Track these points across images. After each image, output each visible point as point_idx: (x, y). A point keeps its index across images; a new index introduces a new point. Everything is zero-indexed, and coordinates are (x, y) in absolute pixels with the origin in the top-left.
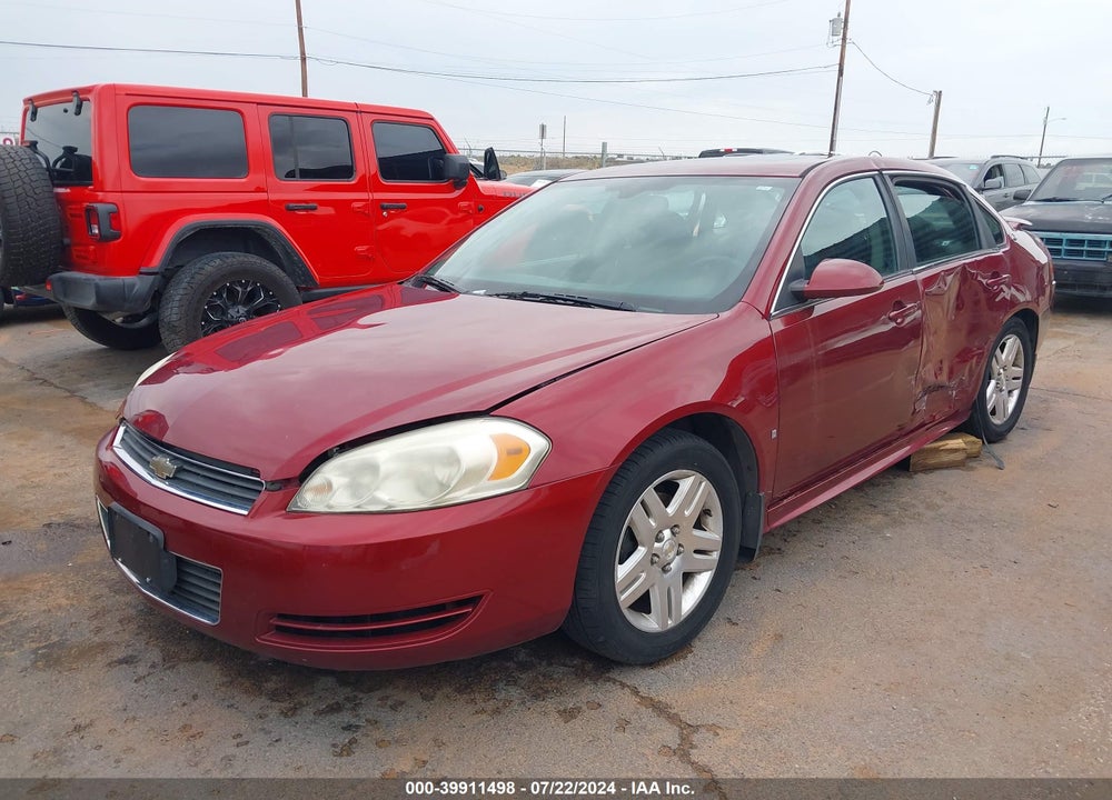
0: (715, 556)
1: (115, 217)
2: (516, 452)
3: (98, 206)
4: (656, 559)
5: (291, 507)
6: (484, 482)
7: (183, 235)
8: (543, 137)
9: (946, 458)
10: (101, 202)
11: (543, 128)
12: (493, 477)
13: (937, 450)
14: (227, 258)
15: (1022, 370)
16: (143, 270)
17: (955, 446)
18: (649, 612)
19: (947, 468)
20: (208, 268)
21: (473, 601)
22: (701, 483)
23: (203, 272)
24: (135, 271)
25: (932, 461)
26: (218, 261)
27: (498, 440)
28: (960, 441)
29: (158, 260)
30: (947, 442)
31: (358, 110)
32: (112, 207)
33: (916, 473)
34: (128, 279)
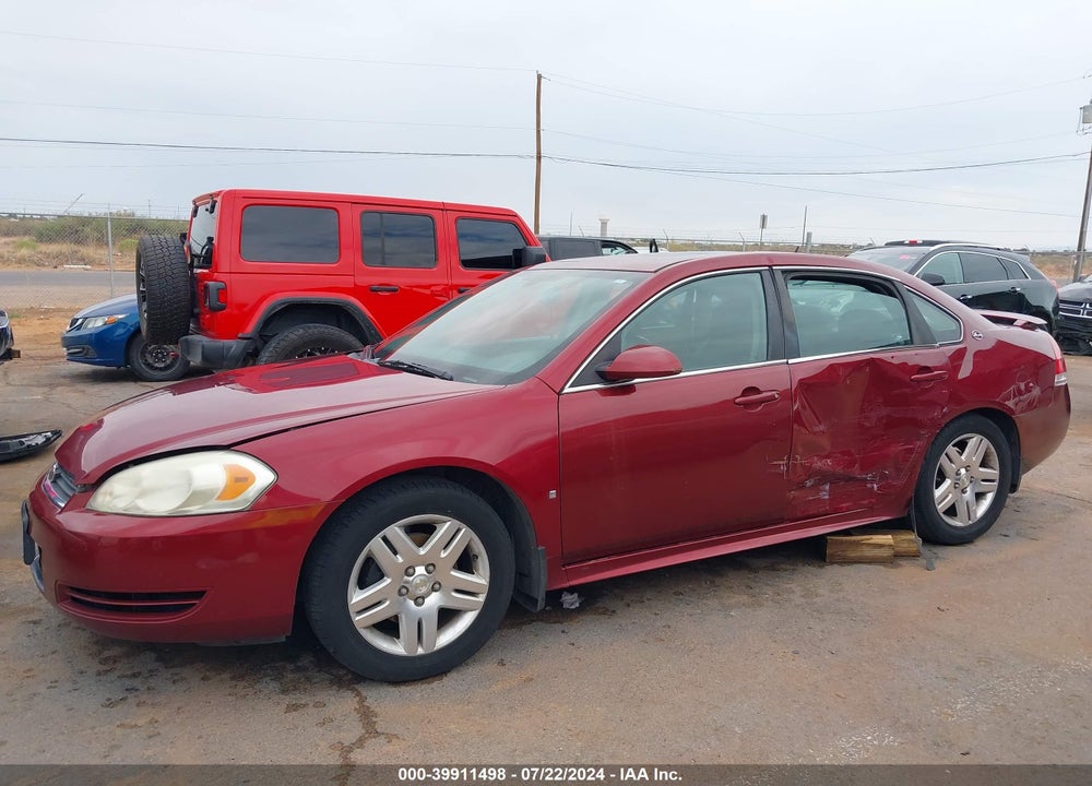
0: (481, 598)
1: (223, 292)
2: (240, 480)
3: (211, 283)
4: (404, 591)
5: (88, 507)
6: (214, 502)
7: (273, 309)
8: (763, 226)
9: (869, 552)
10: (215, 280)
11: (764, 218)
12: (219, 498)
13: (858, 544)
14: (310, 328)
15: (997, 472)
16: (240, 335)
17: (880, 542)
18: (398, 637)
19: (870, 563)
20: (292, 336)
21: (200, 595)
22: (458, 530)
23: (288, 339)
24: (234, 337)
25: (852, 554)
26: (301, 331)
27: (230, 469)
28: (890, 537)
29: (252, 328)
30: (874, 537)
31: (444, 208)
32: (221, 285)
33: (832, 563)
34: (227, 342)
